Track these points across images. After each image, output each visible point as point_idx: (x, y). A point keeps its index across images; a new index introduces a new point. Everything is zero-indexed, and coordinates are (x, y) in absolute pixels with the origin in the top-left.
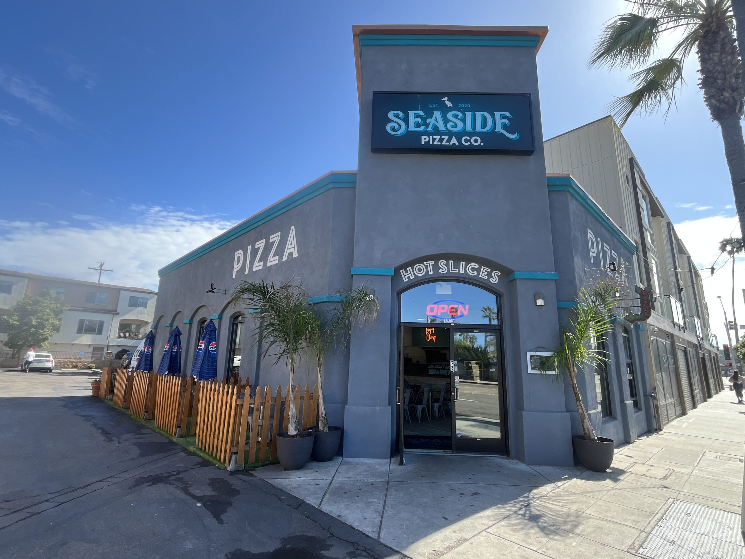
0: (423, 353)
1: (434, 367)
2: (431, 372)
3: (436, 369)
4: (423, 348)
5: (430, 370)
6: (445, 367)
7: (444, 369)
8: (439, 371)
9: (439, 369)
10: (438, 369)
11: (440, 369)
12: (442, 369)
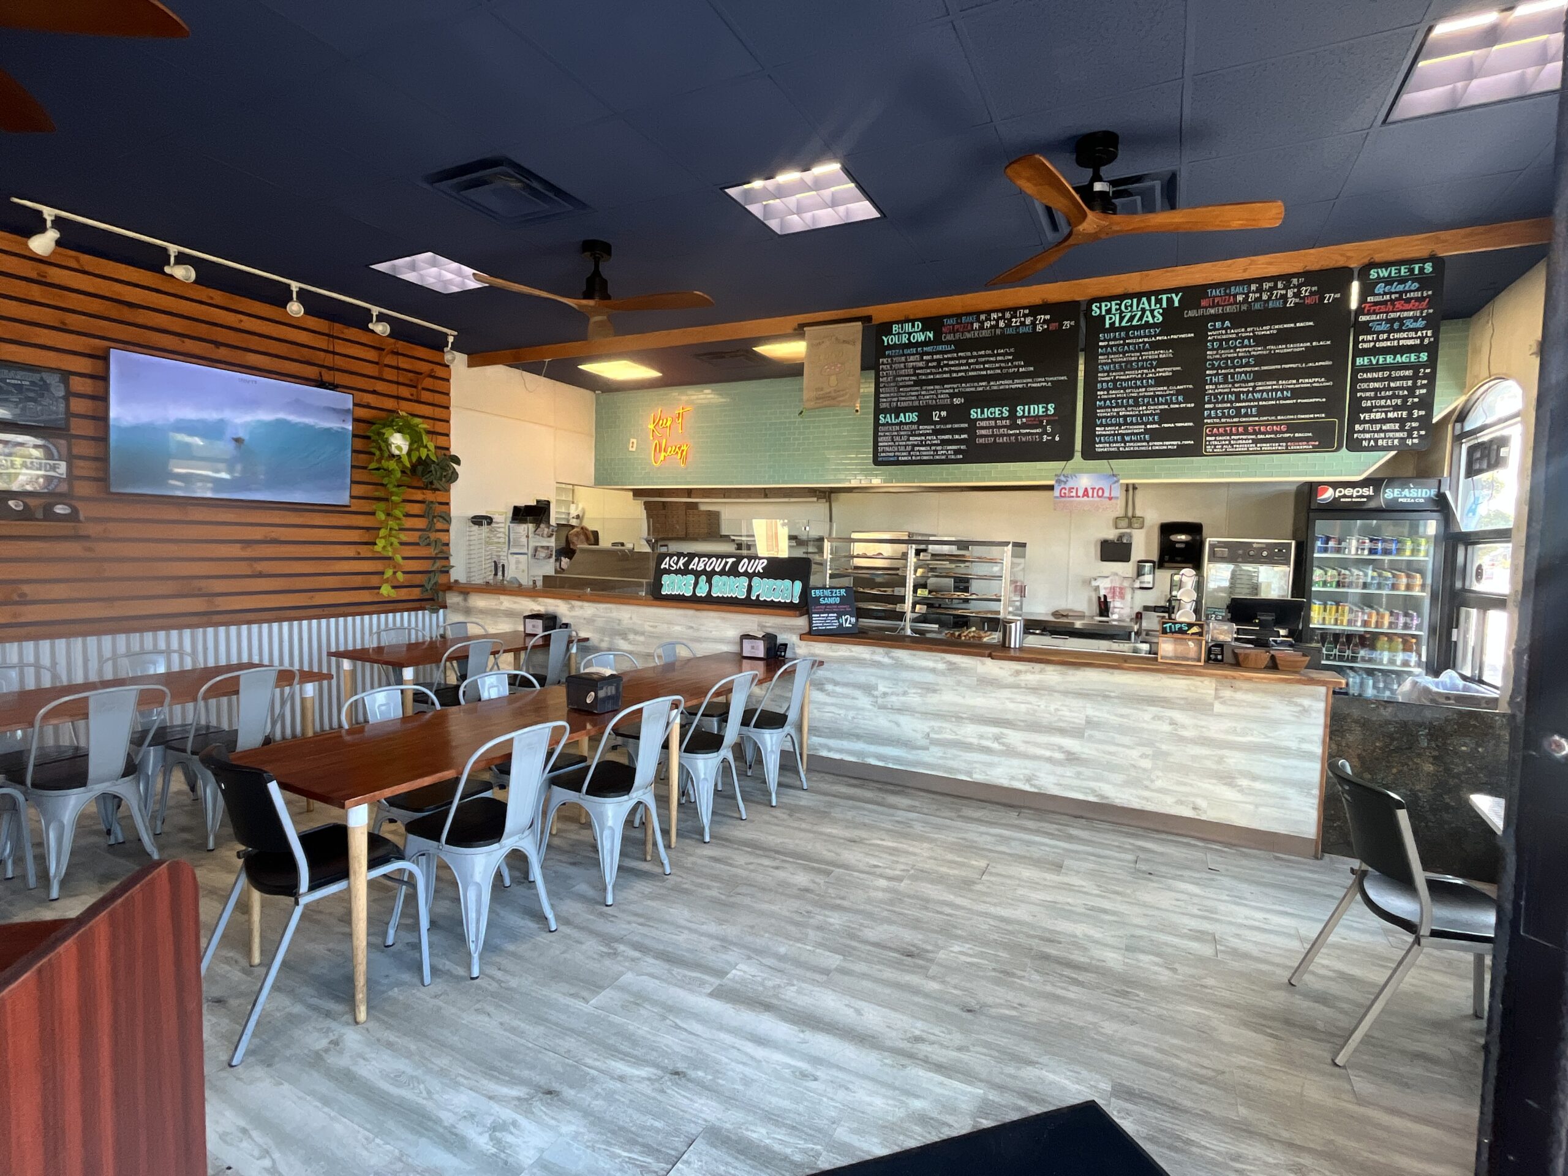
0: (637, 510)
1: (686, 564)
2: (673, 585)
3: (697, 574)
4: (638, 493)
5: (666, 579)
6: (735, 565)
7: (733, 572)
8: (709, 581)
9: (710, 575)
10: (704, 572)
11: (713, 572)
12: (723, 573)
